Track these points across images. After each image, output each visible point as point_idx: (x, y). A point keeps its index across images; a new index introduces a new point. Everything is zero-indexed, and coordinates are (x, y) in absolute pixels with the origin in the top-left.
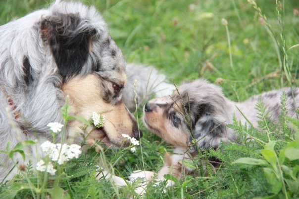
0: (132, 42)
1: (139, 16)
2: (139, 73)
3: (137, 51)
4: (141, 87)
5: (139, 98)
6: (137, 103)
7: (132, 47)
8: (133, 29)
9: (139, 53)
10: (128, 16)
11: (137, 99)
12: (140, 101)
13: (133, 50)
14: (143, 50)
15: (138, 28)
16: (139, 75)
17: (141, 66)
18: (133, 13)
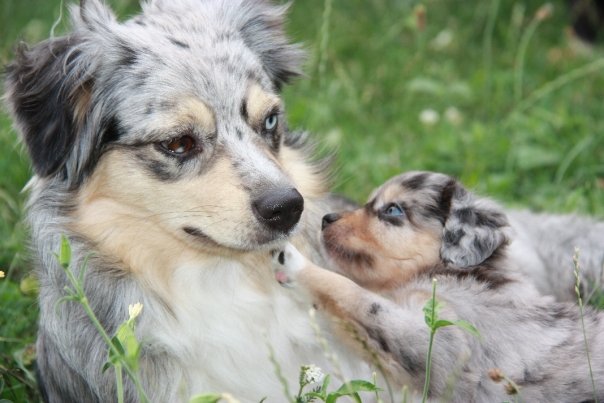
0: (571, 172)
1: (583, 119)
2: (585, 233)
3: (580, 190)
4: (591, 263)
5: (586, 284)
6: (582, 296)
7: (571, 182)
8: (571, 146)
9: (587, 194)
10: (560, 120)
11: (581, 288)
12: (590, 290)
13: (573, 188)
14: (593, 187)
15: (583, 144)
16: (585, 236)
17: (589, 219)
18: (571, 112)
